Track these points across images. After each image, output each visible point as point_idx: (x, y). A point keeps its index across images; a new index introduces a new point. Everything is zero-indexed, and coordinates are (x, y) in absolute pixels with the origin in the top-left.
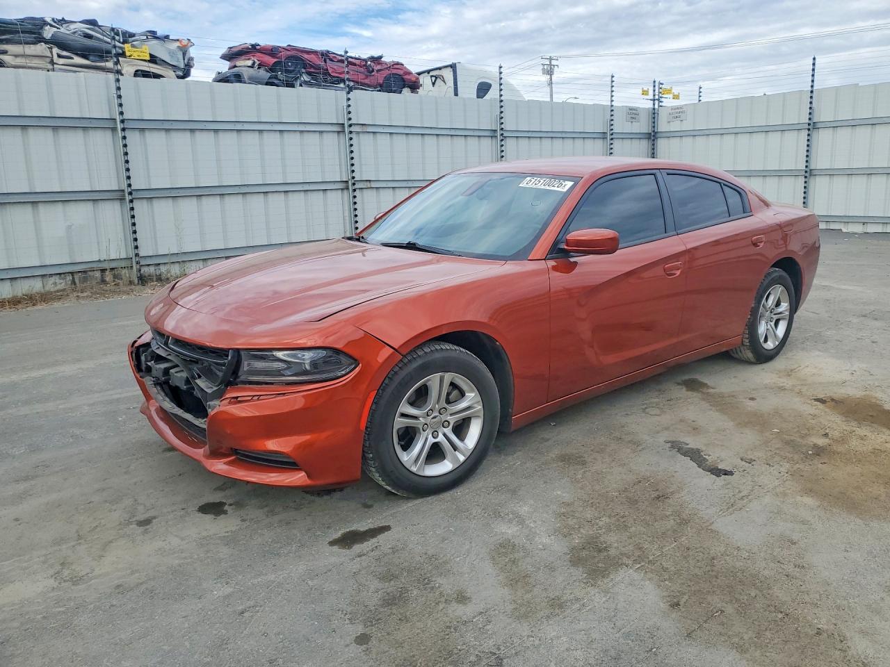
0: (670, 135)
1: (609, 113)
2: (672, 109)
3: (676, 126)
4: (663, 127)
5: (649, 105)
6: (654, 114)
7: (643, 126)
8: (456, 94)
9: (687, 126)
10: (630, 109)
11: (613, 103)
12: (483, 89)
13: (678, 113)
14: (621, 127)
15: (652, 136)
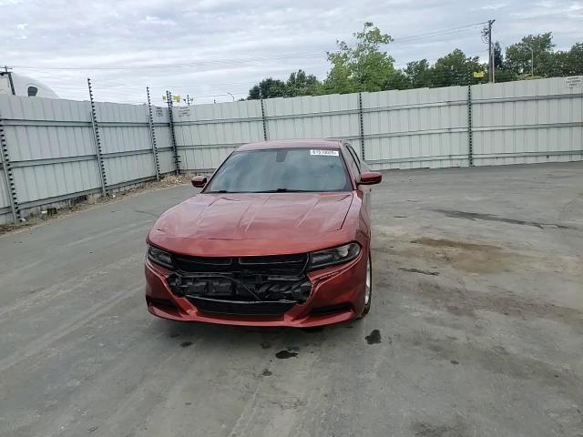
0: (182, 124)
3: (185, 118)
4: (176, 119)
5: (167, 106)
6: (170, 112)
7: (165, 119)
8: (14, 94)
9: (192, 118)
10: (157, 109)
11: (150, 105)
12: (32, 91)
13: (185, 111)
14: (156, 119)
15: (171, 125)
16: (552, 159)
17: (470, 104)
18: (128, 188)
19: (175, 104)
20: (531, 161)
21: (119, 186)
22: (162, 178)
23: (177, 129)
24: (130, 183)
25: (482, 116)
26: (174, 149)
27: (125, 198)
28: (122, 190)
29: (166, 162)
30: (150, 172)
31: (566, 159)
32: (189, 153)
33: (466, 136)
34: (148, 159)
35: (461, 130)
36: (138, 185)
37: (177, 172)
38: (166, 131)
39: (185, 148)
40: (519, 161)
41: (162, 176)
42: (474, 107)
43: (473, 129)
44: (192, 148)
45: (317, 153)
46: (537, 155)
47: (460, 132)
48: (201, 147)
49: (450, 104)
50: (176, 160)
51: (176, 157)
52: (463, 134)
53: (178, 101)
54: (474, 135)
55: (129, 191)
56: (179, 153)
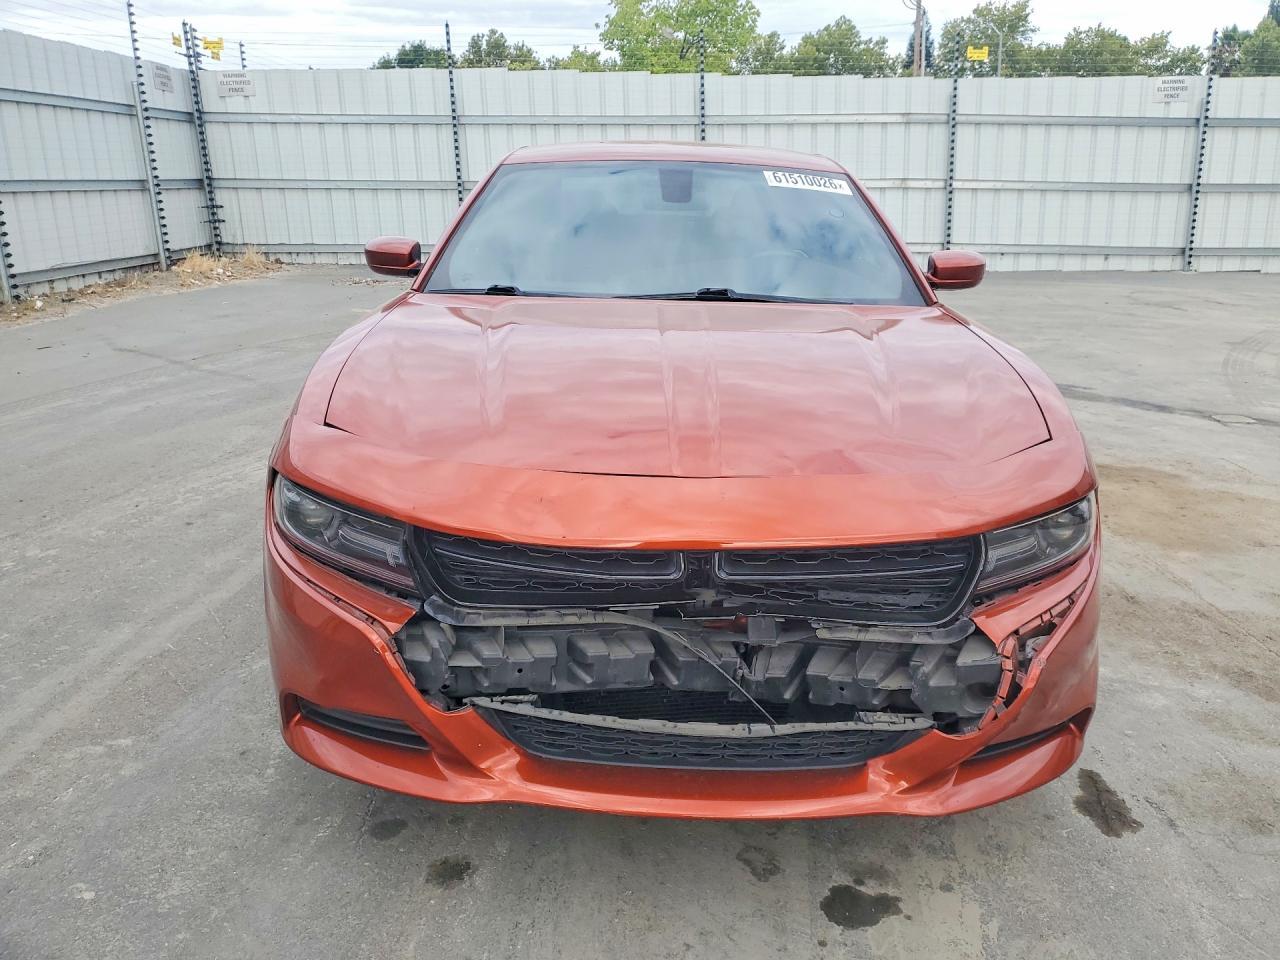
0: (228, 120)
1: (133, 72)
2: (225, 76)
3: (236, 104)
4: (210, 103)
5: (183, 64)
6: (194, 80)
7: (178, 101)
9: (257, 105)
10: (157, 68)
11: (138, 54)
13: (237, 83)
14: (156, 99)
15: (196, 118)
16: (1116, 264)
17: (952, 122)
18: (77, 285)
19: (207, 63)
20: (1072, 264)
21: (51, 275)
22: (174, 263)
23: (213, 132)
24: (82, 270)
25: (978, 154)
26: (205, 184)
27: (73, 311)
28: (61, 287)
29: (184, 221)
30: (139, 244)
31: (1140, 265)
32: (248, 198)
33: (938, 199)
34: (134, 206)
35: (929, 184)
36: (110, 277)
37: (215, 247)
38: (183, 133)
39: (237, 185)
40: (1049, 264)
41: (175, 259)
42: (959, 130)
43: (956, 184)
44: (259, 186)
45: (786, 182)
46: (1084, 252)
47: (928, 189)
48: (282, 187)
49: (908, 120)
50: (213, 215)
51: (212, 207)
52: (933, 194)
53: (216, 56)
54: (956, 196)
55: (81, 292)
56: (221, 197)
